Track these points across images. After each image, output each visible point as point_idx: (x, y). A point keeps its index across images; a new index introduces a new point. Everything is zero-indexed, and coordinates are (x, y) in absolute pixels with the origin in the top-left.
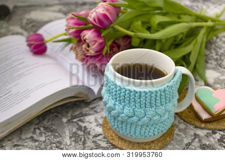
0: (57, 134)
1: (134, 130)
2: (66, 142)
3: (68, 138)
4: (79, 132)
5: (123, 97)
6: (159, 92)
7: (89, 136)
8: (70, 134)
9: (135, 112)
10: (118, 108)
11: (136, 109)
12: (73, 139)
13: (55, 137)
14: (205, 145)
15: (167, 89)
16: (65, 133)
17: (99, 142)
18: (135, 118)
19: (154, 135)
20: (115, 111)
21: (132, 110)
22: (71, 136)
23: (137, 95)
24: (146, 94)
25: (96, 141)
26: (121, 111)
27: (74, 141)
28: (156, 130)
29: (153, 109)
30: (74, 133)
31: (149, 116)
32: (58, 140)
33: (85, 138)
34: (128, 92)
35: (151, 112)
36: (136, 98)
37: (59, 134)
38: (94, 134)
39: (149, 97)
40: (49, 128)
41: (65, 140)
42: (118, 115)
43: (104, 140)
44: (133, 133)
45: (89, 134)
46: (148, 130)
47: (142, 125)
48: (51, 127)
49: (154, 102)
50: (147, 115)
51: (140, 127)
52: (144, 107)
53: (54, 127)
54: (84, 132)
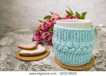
1: (71, 58)
2: (16, 69)
3: (18, 67)
4: (26, 64)
6: (87, 32)
8: (19, 65)
9: (73, 45)
10: (63, 43)
11: (74, 43)
12: (21, 67)
13: (11, 66)
14: (98, 68)
15: (91, 31)
16: (17, 64)
17: (36, 69)
18: (73, 49)
19: (83, 62)
20: (61, 46)
21: (71, 44)
22: (20, 66)
24: (80, 32)
25: (34, 68)
26: (64, 45)
27: (21, 68)
28: (84, 59)
29: (84, 43)
30: (22, 65)
31: (81, 47)
32: (12, 68)
33: (28, 67)
35: (82, 45)
36: (74, 35)
37: (14, 65)
38: (33, 65)
39: (82, 34)
40: (10, 63)
41: (16, 68)
42: (62, 49)
43: (39, 67)
44: (71, 60)
45: (31, 65)
46: (80, 58)
47: (77, 55)
48: (11, 62)
49: (84, 39)
50: (80, 47)
51: (75, 56)
52: (79, 41)
53: (12, 62)
54: (28, 64)
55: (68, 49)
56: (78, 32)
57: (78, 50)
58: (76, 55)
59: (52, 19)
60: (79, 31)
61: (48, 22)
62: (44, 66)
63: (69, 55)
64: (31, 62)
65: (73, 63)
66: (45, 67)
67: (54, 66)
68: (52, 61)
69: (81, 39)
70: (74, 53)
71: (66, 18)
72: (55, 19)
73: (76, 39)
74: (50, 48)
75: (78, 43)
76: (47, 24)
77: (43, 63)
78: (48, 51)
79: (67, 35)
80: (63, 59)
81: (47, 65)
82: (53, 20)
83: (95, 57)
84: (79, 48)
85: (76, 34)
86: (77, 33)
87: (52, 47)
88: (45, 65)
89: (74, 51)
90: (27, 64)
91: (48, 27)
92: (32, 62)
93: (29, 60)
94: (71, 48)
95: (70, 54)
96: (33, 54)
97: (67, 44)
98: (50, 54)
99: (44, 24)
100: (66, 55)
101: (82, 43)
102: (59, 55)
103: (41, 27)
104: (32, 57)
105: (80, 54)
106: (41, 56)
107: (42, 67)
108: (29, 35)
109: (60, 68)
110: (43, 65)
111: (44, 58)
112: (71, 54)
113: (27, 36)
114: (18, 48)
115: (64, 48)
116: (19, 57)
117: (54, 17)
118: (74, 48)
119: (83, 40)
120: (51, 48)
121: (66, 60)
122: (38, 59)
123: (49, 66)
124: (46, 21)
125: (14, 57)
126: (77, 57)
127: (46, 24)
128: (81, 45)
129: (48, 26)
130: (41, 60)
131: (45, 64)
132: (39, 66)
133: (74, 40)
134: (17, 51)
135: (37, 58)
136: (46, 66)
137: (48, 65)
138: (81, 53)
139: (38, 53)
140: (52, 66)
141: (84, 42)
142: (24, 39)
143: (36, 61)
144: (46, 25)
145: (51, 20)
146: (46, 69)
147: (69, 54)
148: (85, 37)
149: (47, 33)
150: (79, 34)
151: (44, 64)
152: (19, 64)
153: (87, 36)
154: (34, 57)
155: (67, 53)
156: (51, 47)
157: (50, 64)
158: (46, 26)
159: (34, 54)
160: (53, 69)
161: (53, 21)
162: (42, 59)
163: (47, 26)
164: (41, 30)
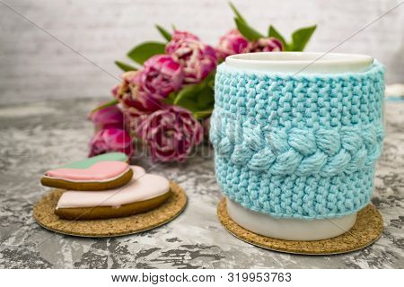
0: (38, 262)
1: (312, 194)
3: (71, 265)
4: (100, 251)
5: (287, 106)
7: (128, 256)
8: (74, 258)
9: (320, 139)
11: (322, 130)
12: (84, 267)
16: (62, 257)
17: (155, 265)
18: (318, 155)
20: (265, 151)
21: (311, 135)
22: (79, 261)
23: (322, 91)
24: (343, 86)
25: (146, 264)
26: (282, 144)
30: (85, 255)
31: (350, 147)
33: (115, 261)
34: (300, 86)
35: (353, 135)
36: (321, 101)
37: (45, 261)
38: (137, 252)
40: (20, 253)
42: (272, 160)
43: (166, 258)
44: (310, 203)
45: (125, 251)
46: (345, 192)
47: (331, 179)
48: (25, 250)
49: (358, 110)
50: (346, 146)
51: (327, 185)
52: (339, 124)
53: (32, 249)
54: (111, 249)
55: (296, 161)
56: (338, 86)
57: (338, 157)
58: (329, 178)
59: (177, 54)
60: (341, 83)
61: (165, 70)
62: (185, 251)
63: (302, 185)
64: (123, 242)
65: (319, 213)
66: (194, 255)
67: (229, 249)
68: (210, 227)
69: (348, 113)
70: (325, 175)
71: (232, 51)
72: (190, 53)
73: (328, 115)
74: (180, 179)
75: (336, 128)
76: (164, 74)
77: (175, 239)
78: (177, 191)
79: (290, 102)
80: (272, 203)
81: (197, 246)
82: (182, 61)
83: (376, 201)
84: (343, 151)
85: (331, 96)
86: (334, 91)
87: (186, 174)
88: (189, 247)
89: (322, 163)
90: (104, 249)
91: (165, 90)
92: (126, 240)
93: (112, 231)
94: (309, 155)
95: (307, 179)
96: (123, 205)
97: (292, 137)
98: (190, 201)
99: (149, 78)
100: (290, 184)
101: (351, 128)
102: (253, 193)
103: (128, 91)
104: (121, 221)
105: (345, 174)
106: (155, 212)
107: (177, 256)
108: (57, 132)
109: (256, 251)
110: (183, 249)
111: (173, 218)
112: (311, 181)
113: (51, 135)
114: (40, 185)
115: (282, 156)
116: (59, 222)
117: (187, 46)
118: (322, 151)
119: (355, 118)
120: (186, 180)
121: (288, 208)
122: (151, 224)
123: (209, 247)
124: (157, 66)
125: (29, 225)
126: (333, 186)
127: (156, 76)
128: (350, 139)
129: (165, 87)
130: (163, 230)
131: (189, 243)
132: (166, 254)
133: (323, 119)
134: (30, 202)
135: (143, 222)
136: (195, 250)
137: (203, 247)
138: (347, 172)
139: (143, 202)
140: (219, 247)
141: (356, 126)
142: (43, 150)
143: (142, 233)
144: (155, 81)
145: (175, 59)
146: (199, 261)
147: (303, 179)
148: (363, 106)
149: (159, 117)
150: (340, 95)
151: (182, 243)
152: (70, 252)
153: (368, 101)
154: (127, 219)
155: (293, 177)
156: (179, 175)
157: (210, 242)
158: (157, 88)
159: (125, 208)
160: (232, 260)
161: (186, 66)
162: (166, 224)
163: (164, 84)
164: (129, 103)
